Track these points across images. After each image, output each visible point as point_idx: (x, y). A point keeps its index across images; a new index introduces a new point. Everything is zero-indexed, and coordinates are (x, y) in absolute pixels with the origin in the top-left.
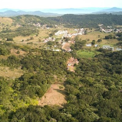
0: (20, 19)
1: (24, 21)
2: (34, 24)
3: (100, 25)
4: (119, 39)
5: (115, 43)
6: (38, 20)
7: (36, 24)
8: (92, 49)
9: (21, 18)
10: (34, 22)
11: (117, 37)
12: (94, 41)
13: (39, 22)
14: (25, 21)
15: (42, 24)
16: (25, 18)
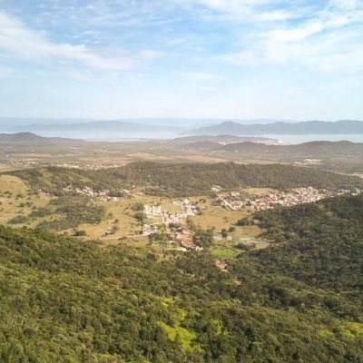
0: (39, 178)
1: (49, 183)
2: (78, 191)
3: (214, 189)
4: (261, 226)
5: (257, 234)
6: (85, 180)
7: (81, 189)
8: (228, 245)
9: (41, 176)
10: (77, 185)
11: (256, 221)
12: (224, 230)
13: (88, 184)
14: (52, 182)
15: (96, 189)
16: (50, 175)
